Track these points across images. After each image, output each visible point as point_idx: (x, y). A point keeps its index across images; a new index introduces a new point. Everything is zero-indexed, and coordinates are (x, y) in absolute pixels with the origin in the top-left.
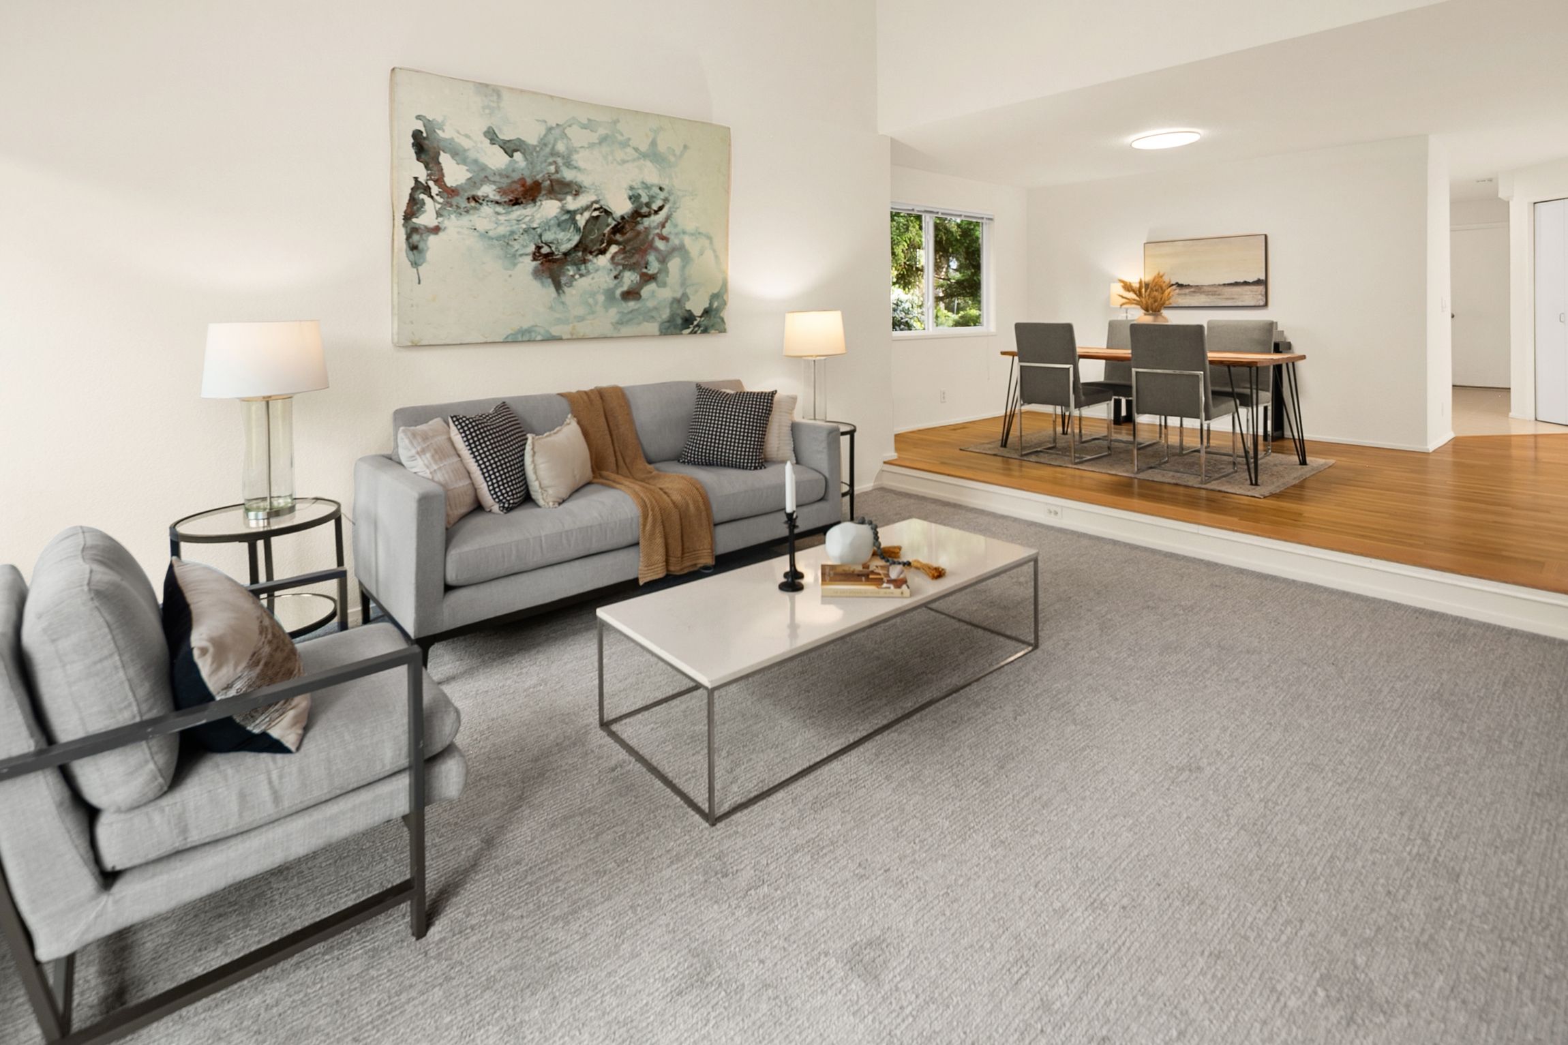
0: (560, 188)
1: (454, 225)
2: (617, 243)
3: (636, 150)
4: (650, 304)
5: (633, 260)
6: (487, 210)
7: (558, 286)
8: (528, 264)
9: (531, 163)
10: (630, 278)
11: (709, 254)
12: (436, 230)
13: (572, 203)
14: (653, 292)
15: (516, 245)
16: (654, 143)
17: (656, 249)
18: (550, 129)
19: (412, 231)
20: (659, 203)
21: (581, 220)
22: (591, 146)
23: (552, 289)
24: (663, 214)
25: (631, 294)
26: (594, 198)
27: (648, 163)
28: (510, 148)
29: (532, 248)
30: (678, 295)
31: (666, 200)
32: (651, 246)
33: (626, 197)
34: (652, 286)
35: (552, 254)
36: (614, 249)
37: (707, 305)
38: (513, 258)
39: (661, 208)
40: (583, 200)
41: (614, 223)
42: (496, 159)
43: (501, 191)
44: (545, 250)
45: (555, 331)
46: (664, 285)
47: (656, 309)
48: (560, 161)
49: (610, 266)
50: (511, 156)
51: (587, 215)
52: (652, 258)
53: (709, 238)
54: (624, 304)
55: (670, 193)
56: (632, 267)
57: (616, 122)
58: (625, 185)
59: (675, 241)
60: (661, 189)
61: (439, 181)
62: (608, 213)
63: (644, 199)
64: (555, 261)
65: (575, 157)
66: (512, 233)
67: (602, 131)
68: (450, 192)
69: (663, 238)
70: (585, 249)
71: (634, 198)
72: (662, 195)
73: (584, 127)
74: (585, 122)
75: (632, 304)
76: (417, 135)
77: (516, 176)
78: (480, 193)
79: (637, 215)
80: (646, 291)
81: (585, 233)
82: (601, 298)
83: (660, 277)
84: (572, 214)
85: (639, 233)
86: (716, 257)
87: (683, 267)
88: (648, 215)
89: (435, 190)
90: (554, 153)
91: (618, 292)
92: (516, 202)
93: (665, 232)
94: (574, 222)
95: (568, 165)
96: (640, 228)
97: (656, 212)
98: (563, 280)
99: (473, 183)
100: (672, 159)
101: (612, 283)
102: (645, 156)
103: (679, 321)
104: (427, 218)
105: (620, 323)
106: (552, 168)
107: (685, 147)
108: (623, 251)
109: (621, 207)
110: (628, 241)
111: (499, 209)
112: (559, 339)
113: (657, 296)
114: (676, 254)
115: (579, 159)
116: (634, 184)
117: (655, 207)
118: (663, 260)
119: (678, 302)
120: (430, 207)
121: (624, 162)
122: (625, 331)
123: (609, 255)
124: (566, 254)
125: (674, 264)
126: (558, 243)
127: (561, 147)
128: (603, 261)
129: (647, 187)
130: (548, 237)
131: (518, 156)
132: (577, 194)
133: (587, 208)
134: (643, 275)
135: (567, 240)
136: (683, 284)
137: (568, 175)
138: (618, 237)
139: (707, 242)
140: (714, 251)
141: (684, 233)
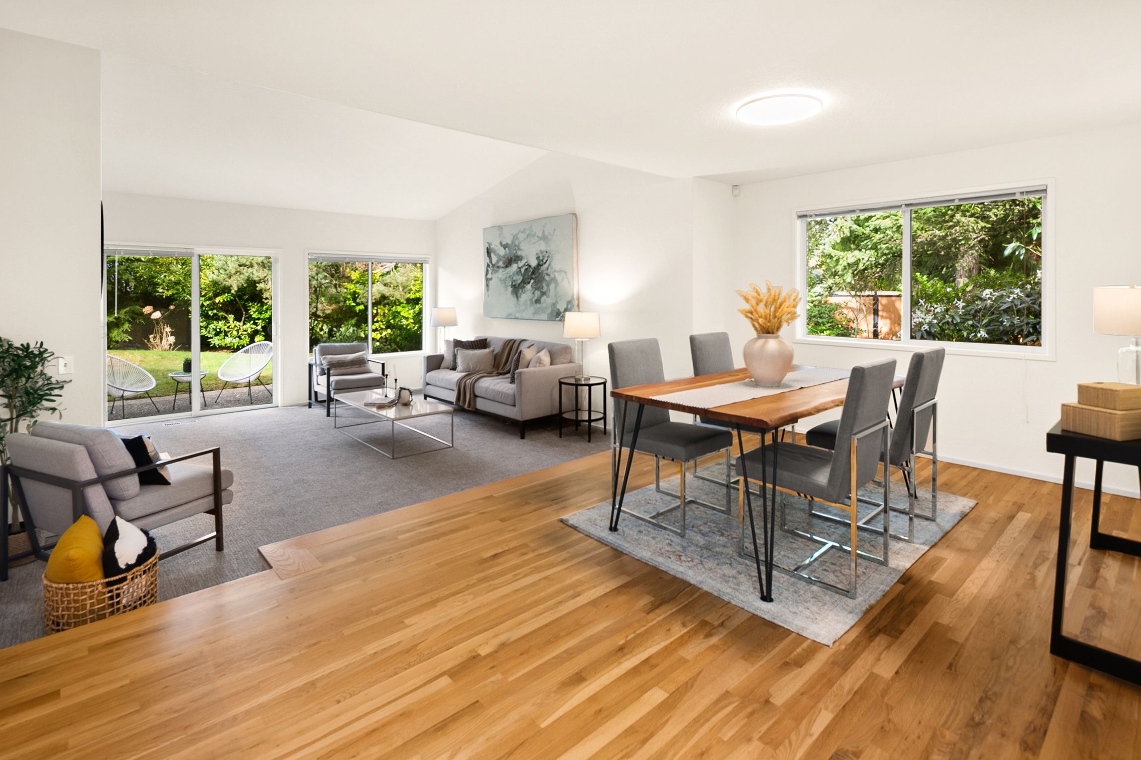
0: (517, 258)
1: (494, 276)
2: (533, 279)
3: (538, 237)
4: (544, 305)
5: (538, 286)
6: (501, 270)
7: (517, 298)
8: (510, 289)
9: (510, 251)
10: (538, 293)
11: (566, 281)
12: (491, 279)
13: (521, 264)
14: (545, 300)
15: (507, 282)
16: (543, 232)
17: (546, 280)
18: (514, 236)
19: (487, 280)
20: (546, 259)
21: (523, 270)
22: (525, 239)
23: (516, 299)
24: (547, 263)
25: (538, 301)
26: (526, 261)
27: (542, 242)
28: (505, 246)
29: (511, 283)
30: (554, 302)
31: (548, 257)
32: (544, 279)
33: (535, 258)
34: (544, 298)
35: (515, 285)
36: (532, 281)
37: (565, 307)
38: (506, 287)
39: (547, 261)
40: (524, 262)
41: (532, 270)
42: (502, 252)
43: (504, 263)
44: (514, 284)
45: (518, 315)
46: (548, 297)
47: (546, 308)
48: (517, 248)
49: (531, 289)
50: (505, 249)
51: (524, 268)
52: (544, 284)
53: (565, 272)
54: (535, 305)
55: (550, 253)
56: (537, 289)
57: (531, 227)
58: (535, 253)
59: (552, 276)
60: (547, 252)
61: (491, 262)
62: (530, 266)
63: (541, 258)
64: (516, 288)
65: (521, 245)
66: (506, 278)
67: (527, 232)
68: (493, 266)
69: (548, 275)
70: (525, 282)
71: (538, 258)
72: (547, 255)
73: (522, 232)
74: (522, 230)
75: (538, 305)
76: (487, 249)
77: (506, 257)
78: (499, 265)
79: (539, 265)
80: (543, 299)
81: (524, 275)
82: (529, 302)
83: (547, 293)
84: (520, 268)
85: (540, 273)
86: (569, 282)
87: (555, 288)
88: (542, 265)
89: (491, 265)
90: (515, 246)
91: (534, 300)
92: (507, 267)
93: (548, 272)
94: (520, 271)
95: (519, 249)
96: (540, 271)
97: (545, 263)
98: (519, 295)
99: (498, 262)
100: (550, 237)
101: (532, 296)
102: (540, 238)
103: (555, 314)
104: (489, 276)
105: (534, 313)
106: (515, 252)
107: (555, 230)
108: (535, 282)
109: (534, 263)
110: (536, 277)
111: (503, 270)
112: (518, 319)
113: (547, 301)
114: (553, 282)
115: (522, 246)
116: (538, 252)
117: (545, 261)
118: (548, 285)
119: (554, 305)
120: (490, 271)
121: (534, 243)
122: (536, 317)
123: (531, 284)
124: (519, 284)
125: (552, 286)
126: (517, 280)
127: (517, 243)
128: (529, 287)
129: (542, 252)
130: (515, 278)
131: (507, 249)
132: (521, 260)
133: (524, 265)
134: (542, 292)
135: (519, 279)
136: (556, 296)
137: (519, 253)
138: (533, 276)
139: (564, 274)
140: (568, 279)
141: (555, 271)
